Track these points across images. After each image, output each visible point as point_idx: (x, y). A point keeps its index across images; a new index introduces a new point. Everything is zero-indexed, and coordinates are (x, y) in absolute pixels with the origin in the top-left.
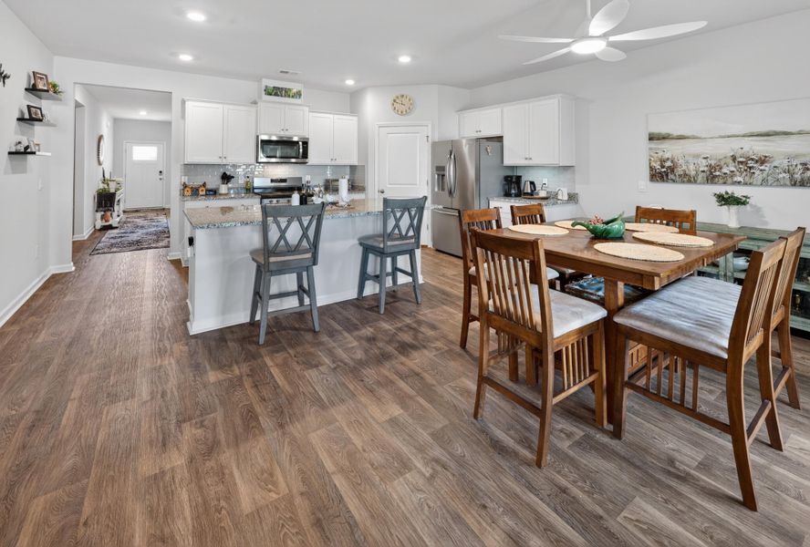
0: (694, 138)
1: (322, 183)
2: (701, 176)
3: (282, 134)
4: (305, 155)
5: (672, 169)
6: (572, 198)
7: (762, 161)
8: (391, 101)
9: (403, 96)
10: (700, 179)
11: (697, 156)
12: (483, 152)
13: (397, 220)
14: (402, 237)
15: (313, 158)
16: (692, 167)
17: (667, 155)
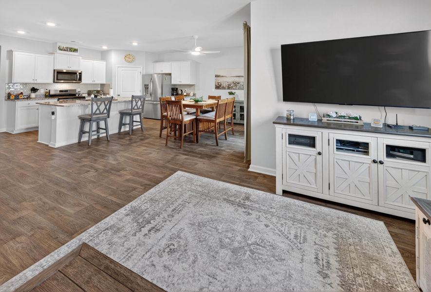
0: (225, 76)
1: (86, 92)
2: (227, 87)
3: (68, 69)
4: (80, 79)
5: (220, 85)
6: (194, 95)
7: (238, 83)
8: (123, 57)
9: (129, 55)
11: (226, 82)
12: (164, 79)
13: (137, 103)
14: (138, 109)
15: (84, 81)
16: (225, 85)
17: (219, 81)
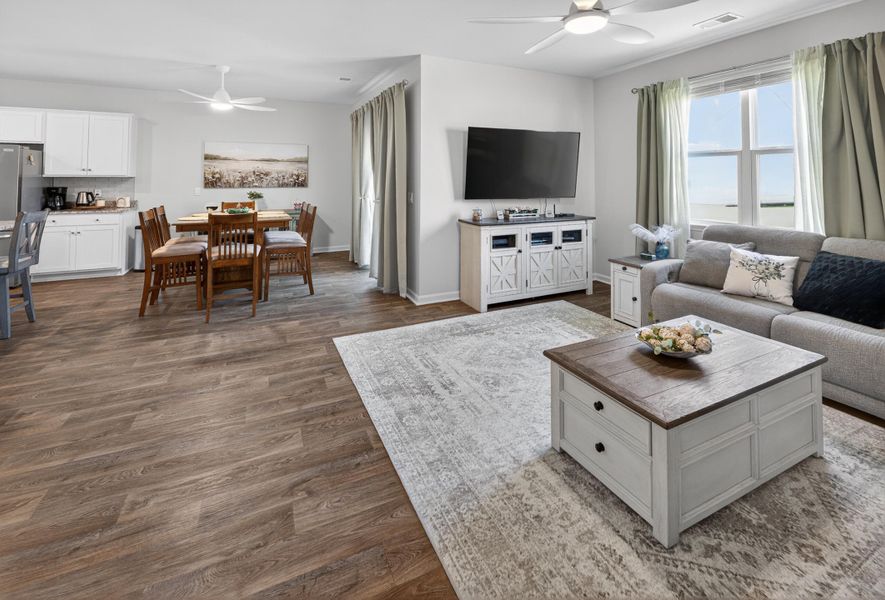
0: (232, 159)
5: (220, 179)
6: (133, 204)
10: (236, 185)
11: (235, 171)
12: (26, 161)
16: (231, 178)
17: (217, 170)
